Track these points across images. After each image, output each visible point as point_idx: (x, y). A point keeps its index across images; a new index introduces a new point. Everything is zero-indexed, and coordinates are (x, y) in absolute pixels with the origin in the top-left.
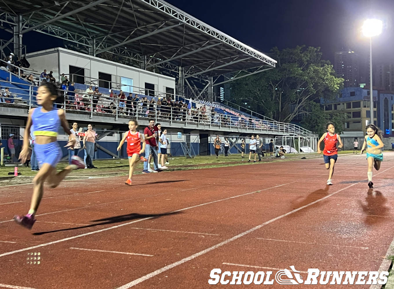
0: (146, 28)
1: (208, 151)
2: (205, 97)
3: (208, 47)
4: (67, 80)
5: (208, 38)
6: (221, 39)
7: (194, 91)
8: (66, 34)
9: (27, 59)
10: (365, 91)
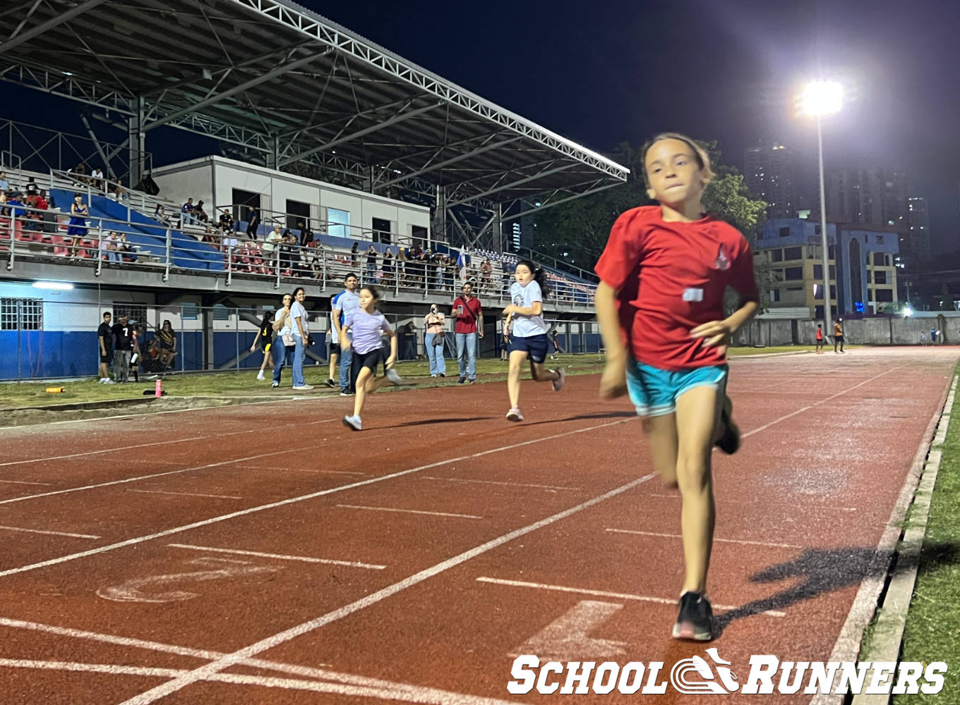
0: (374, 113)
1: (496, 349)
2: (487, 244)
3: (494, 146)
4: (229, 217)
5: (493, 128)
6: (519, 129)
7: (466, 232)
8: (224, 129)
9: (154, 179)
10: (811, 225)
